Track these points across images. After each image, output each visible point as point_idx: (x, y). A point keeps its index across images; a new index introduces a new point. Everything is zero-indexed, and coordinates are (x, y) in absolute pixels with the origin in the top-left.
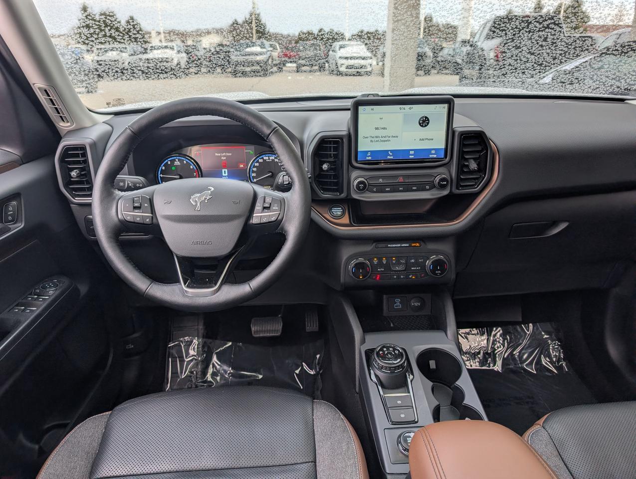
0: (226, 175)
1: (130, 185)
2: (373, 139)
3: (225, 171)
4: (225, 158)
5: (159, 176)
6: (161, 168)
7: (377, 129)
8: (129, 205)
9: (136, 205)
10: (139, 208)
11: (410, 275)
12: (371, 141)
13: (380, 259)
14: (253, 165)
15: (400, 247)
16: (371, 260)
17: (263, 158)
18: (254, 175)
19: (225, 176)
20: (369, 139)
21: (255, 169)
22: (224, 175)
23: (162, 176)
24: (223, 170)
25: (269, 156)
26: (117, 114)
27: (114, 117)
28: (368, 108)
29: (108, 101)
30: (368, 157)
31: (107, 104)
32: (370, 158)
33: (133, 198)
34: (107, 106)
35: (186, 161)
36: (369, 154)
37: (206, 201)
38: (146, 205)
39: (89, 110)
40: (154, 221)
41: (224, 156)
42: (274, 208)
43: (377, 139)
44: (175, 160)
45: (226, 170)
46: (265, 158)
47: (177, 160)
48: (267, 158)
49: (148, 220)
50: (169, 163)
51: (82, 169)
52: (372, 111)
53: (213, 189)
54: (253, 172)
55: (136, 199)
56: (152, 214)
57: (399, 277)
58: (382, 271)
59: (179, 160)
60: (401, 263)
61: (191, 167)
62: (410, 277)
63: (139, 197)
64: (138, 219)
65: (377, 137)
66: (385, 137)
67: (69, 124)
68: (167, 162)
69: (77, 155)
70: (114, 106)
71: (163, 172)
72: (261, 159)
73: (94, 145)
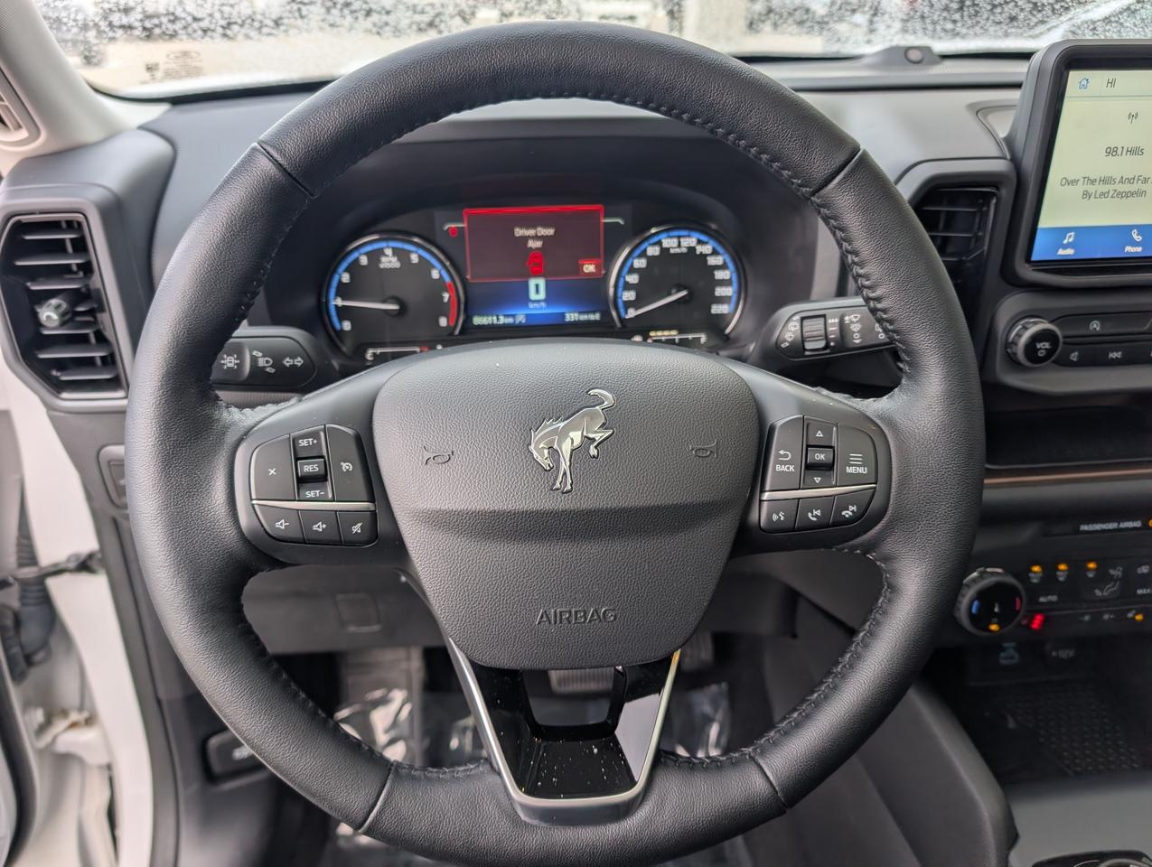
0: (542, 295)
1: (261, 362)
2: (1091, 189)
3: (537, 286)
4: (538, 244)
5: (333, 303)
6: (336, 278)
7: (1112, 152)
8: (280, 471)
9: (310, 468)
10: (318, 479)
11: (1129, 610)
12: (1086, 195)
13: (1050, 571)
14: (628, 264)
15: (1114, 530)
16: (1023, 575)
17: (659, 243)
18: (629, 296)
19: (538, 301)
20: (1080, 188)
21: (633, 279)
22: (533, 296)
23: (339, 302)
24: (532, 282)
25: (679, 237)
26: (177, 101)
27: (169, 111)
28: (1098, 78)
29: (152, 61)
30: (1065, 247)
31: (149, 69)
32: (1070, 252)
33: (295, 441)
34: (147, 76)
35: (420, 256)
36: (1070, 238)
37: (593, 451)
38: (346, 466)
39: (97, 90)
40: (382, 525)
41: (536, 237)
42: (850, 470)
43: (1104, 188)
44: (380, 252)
45: (541, 282)
46: (667, 243)
47: (389, 252)
48: (673, 242)
49: (357, 529)
50: (364, 260)
51: (77, 297)
52: (1110, 90)
53: (609, 398)
54: (628, 286)
55: (303, 443)
56: (372, 500)
57: (1097, 617)
58: (1051, 603)
59: (396, 252)
60: (1112, 578)
61: (435, 274)
62: (1130, 615)
63: (315, 435)
64: (319, 527)
65: (1105, 181)
66: (1130, 181)
67: (24, 134)
68: (357, 260)
69: (57, 248)
70: (169, 75)
71: (343, 291)
72: (654, 244)
73: (114, 211)
